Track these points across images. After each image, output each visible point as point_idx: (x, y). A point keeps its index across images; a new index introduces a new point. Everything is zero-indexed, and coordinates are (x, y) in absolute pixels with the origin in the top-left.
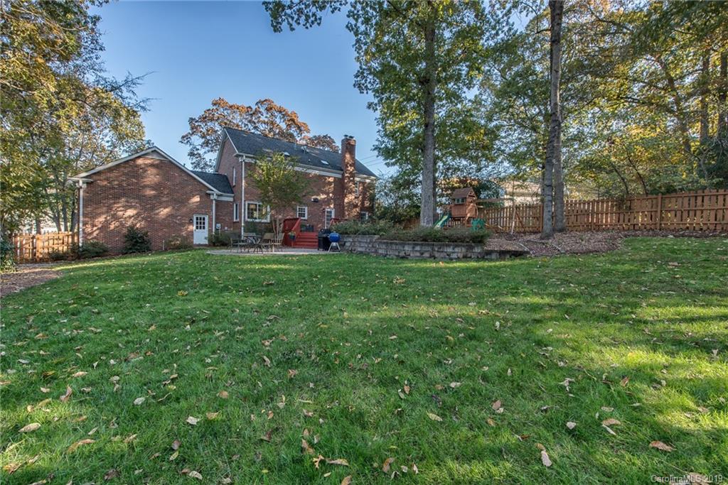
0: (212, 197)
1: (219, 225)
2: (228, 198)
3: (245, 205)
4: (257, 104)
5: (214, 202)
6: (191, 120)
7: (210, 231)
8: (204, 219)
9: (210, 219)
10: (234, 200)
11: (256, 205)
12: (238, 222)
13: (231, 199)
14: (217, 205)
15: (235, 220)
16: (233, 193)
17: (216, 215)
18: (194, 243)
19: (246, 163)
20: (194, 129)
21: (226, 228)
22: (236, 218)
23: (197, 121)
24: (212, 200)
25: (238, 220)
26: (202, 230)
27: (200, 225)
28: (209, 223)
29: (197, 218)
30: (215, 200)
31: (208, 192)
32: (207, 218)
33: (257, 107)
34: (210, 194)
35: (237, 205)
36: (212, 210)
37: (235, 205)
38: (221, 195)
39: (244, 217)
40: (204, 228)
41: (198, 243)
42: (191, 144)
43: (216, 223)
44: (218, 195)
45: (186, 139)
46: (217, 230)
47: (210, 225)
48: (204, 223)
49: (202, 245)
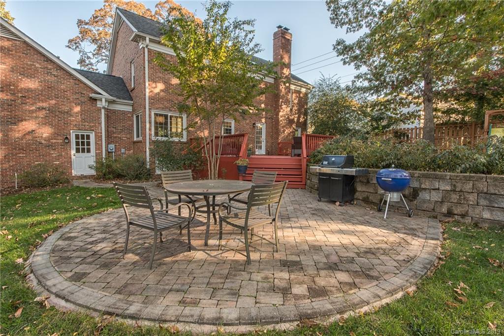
0: (99, 104)
1: (112, 147)
2: (123, 107)
3: (150, 117)
4: (156, 6)
5: (103, 111)
6: (80, 22)
7: (99, 155)
8: (88, 137)
9: (98, 138)
10: (134, 110)
11: (166, 117)
12: (140, 142)
13: (130, 109)
14: (108, 117)
15: (135, 139)
16: (132, 100)
17: (107, 131)
18: (74, 173)
19: (150, 51)
20: (84, 33)
21: (123, 150)
22: (138, 136)
23: (87, 24)
24: (99, 110)
25: (140, 138)
26: (86, 154)
27: (83, 146)
28: (96, 143)
29: (77, 137)
30: (104, 108)
31: (93, 95)
32: (92, 136)
33: (157, 9)
34: (95, 100)
35: (137, 117)
36: (100, 124)
37: (135, 116)
38: (113, 102)
39: (150, 135)
40: (89, 151)
41: (79, 174)
42: (80, 52)
43: (108, 143)
44: (111, 102)
45: (73, 43)
46: (109, 153)
47: (98, 147)
48: (89, 144)
49: (86, 177)
